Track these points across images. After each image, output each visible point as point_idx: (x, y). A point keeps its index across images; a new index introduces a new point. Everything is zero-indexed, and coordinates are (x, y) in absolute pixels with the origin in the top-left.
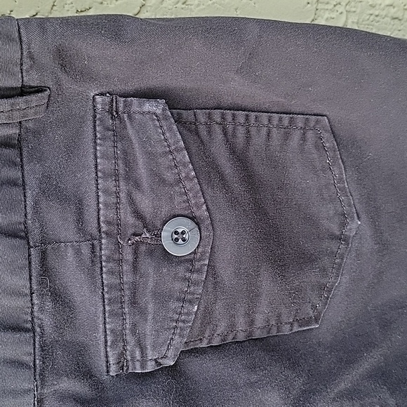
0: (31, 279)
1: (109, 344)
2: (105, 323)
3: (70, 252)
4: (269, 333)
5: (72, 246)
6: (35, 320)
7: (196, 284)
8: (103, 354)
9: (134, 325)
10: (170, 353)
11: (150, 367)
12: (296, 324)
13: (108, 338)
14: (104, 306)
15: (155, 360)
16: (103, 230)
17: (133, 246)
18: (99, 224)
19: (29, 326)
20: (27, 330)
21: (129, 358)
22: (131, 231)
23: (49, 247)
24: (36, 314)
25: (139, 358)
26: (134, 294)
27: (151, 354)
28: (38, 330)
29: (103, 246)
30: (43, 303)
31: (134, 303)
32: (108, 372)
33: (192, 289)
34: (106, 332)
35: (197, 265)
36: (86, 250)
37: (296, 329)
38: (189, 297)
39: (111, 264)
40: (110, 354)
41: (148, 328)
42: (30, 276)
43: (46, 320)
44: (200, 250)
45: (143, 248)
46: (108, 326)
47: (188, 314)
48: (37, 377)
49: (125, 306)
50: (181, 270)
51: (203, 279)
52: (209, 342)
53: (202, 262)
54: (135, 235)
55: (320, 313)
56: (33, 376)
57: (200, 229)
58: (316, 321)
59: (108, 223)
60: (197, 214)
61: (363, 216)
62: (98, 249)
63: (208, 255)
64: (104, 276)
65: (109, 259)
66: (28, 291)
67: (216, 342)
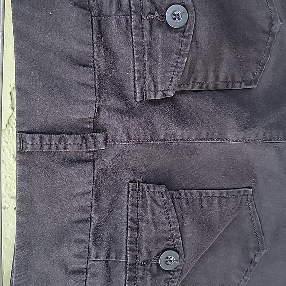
0: (93, 35)
1: (136, 79)
2: (134, 66)
3: (114, 22)
4: (227, 86)
5: (115, 18)
6: (95, 61)
7: (186, 45)
8: (132, 86)
9: (151, 69)
10: (171, 87)
11: (159, 96)
12: (243, 84)
13: (136, 75)
14: (133, 55)
15: (163, 91)
16: (133, 10)
17: (150, 20)
18: (130, 6)
19: (91, 64)
20: (90, 66)
21: (147, 89)
22: (148, 11)
23: (102, 18)
24: (95, 57)
25: (153, 89)
26: (150, 49)
27: (160, 87)
28: (97, 67)
29: (132, 20)
30: (99, 50)
31: (150, 54)
32: (135, 99)
33: (184, 48)
34: (134, 71)
35: (187, 34)
36: (123, 21)
37: (243, 86)
38: (182, 52)
39: (137, 30)
40: (137, 86)
41: (159, 70)
42: (93, 33)
43: (101, 61)
44: (188, 25)
45: (155, 22)
46: (136, 68)
47: (181, 63)
48: (97, 94)
49: (146, 56)
50: (177, 36)
51: (190, 43)
52: (193, 88)
53: (190, 33)
54: (151, 13)
55: (257, 79)
56: (94, 93)
57: (188, 12)
58: (255, 83)
59: (135, 6)
60: (186, 3)
61: (283, 20)
62: (130, 21)
63: (193, 29)
64: (133, 37)
65: (136, 27)
66: (91, 42)
67: (196, 88)
